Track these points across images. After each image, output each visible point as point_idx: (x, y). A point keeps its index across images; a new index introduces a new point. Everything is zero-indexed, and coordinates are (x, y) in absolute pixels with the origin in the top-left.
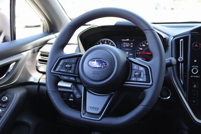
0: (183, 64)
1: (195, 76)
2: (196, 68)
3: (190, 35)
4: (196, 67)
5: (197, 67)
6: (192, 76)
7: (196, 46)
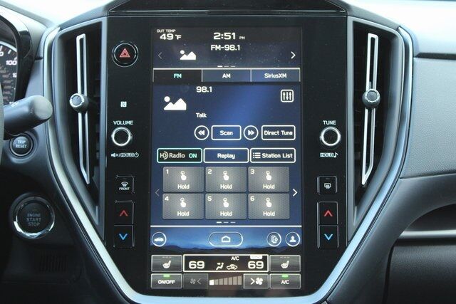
0: (86, 115)
1: (123, 155)
2: (127, 126)
3: (104, 21)
4: (127, 122)
5: (130, 123)
6: (113, 155)
7: (125, 54)
